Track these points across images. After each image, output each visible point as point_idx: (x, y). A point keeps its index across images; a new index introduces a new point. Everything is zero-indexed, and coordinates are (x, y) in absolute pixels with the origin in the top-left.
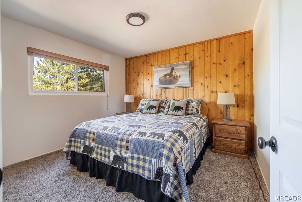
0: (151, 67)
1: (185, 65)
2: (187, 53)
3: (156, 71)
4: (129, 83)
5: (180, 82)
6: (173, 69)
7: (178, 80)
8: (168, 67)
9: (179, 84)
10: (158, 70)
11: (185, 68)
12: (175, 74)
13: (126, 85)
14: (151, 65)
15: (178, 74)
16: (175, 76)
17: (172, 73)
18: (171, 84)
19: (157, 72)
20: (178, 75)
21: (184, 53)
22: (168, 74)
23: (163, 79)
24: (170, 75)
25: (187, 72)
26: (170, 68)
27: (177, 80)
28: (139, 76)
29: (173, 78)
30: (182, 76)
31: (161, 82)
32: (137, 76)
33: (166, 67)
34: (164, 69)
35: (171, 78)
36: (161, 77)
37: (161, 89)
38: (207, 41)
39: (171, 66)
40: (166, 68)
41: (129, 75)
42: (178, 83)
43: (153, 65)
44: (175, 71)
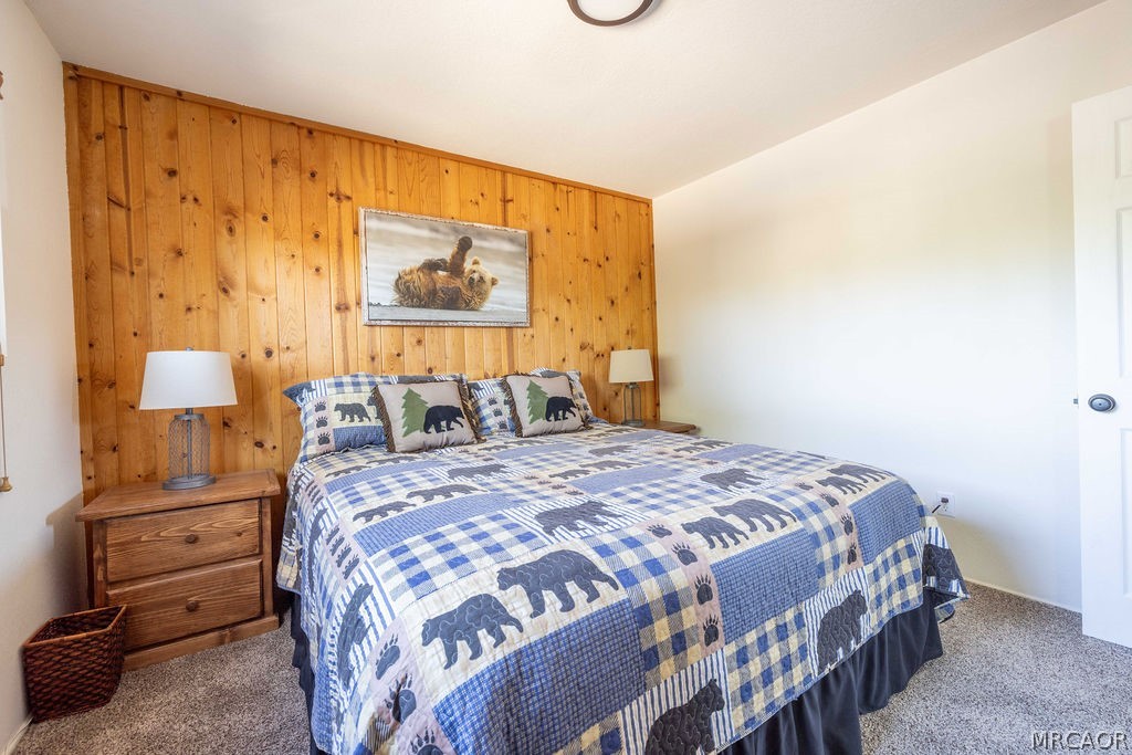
0: (332, 201)
1: (512, 240)
2: (509, 197)
3: (379, 232)
4: (115, 266)
5: (493, 303)
6: (464, 245)
7: (486, 293)
8: (442, 228)
9: (491, 312)
10: (391, 233)
11: (511, 254)
12: (475, 267)
13: (85, 276)
14: (332, 188)
15: (487, 269)
16: (476, 276)
17: (463, 260)
18: (457, 309)
19: (387, 239)
20: (488, 276)
21: (499, 195)
22: (443, 260)
23: (420, 281)
24: (455, 267)
25: (518, 270)
26: (454, 240)
27: (483, 296)
28: (231, 230)
29: (466, 282)
30: (500, 283)
31: (408, 293)
32: (216, 232)
33: (436, 230)
34: (425, 233)
35: (458, 283)
36: (408, 269)
37: (403, 325)
38: (567, 184)
39: (456, 230)
40: (434, 235)
41: (113, 202)
42: (487, 306)
43: (349, 198)
44: (476, 257)
